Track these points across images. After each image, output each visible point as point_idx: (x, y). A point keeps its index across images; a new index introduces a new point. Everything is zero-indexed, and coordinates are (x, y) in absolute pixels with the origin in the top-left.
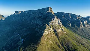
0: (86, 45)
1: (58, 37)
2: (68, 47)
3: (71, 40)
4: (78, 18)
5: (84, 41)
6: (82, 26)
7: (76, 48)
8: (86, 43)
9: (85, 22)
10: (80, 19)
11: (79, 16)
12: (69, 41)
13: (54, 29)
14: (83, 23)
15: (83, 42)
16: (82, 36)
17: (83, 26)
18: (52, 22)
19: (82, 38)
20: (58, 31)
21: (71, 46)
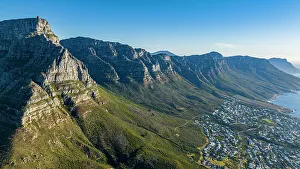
0: (162, 129)
1: (80, 122)
2: (116, 147)
3: (124, 125)
4: (136, 56)
5: (157, 119)
6: (147, 79)
7: (138, 146)
8: (163, 124)
9: (156, 68)
10: (141, 58)
11: (138, 50)
12: (116, 129)
13: (63, 96)
14: (150, 69)
15: (156, 125)
16: (150, 107)
17: (150, 78)
18: (55, 71)
19: (153, 112)
20: (77, 102)
21: (123, 142)
